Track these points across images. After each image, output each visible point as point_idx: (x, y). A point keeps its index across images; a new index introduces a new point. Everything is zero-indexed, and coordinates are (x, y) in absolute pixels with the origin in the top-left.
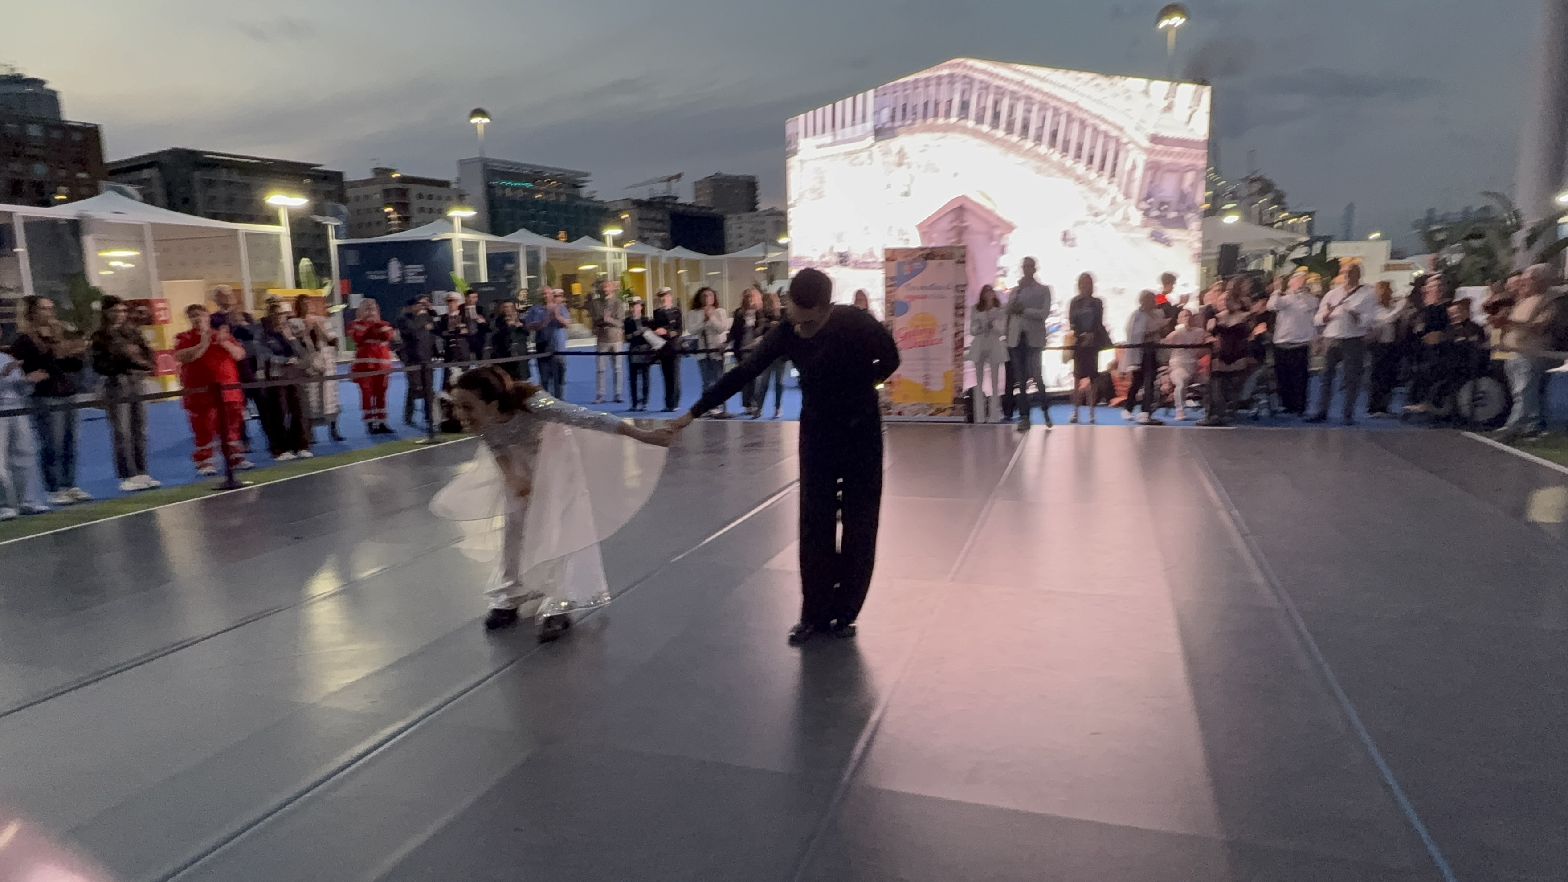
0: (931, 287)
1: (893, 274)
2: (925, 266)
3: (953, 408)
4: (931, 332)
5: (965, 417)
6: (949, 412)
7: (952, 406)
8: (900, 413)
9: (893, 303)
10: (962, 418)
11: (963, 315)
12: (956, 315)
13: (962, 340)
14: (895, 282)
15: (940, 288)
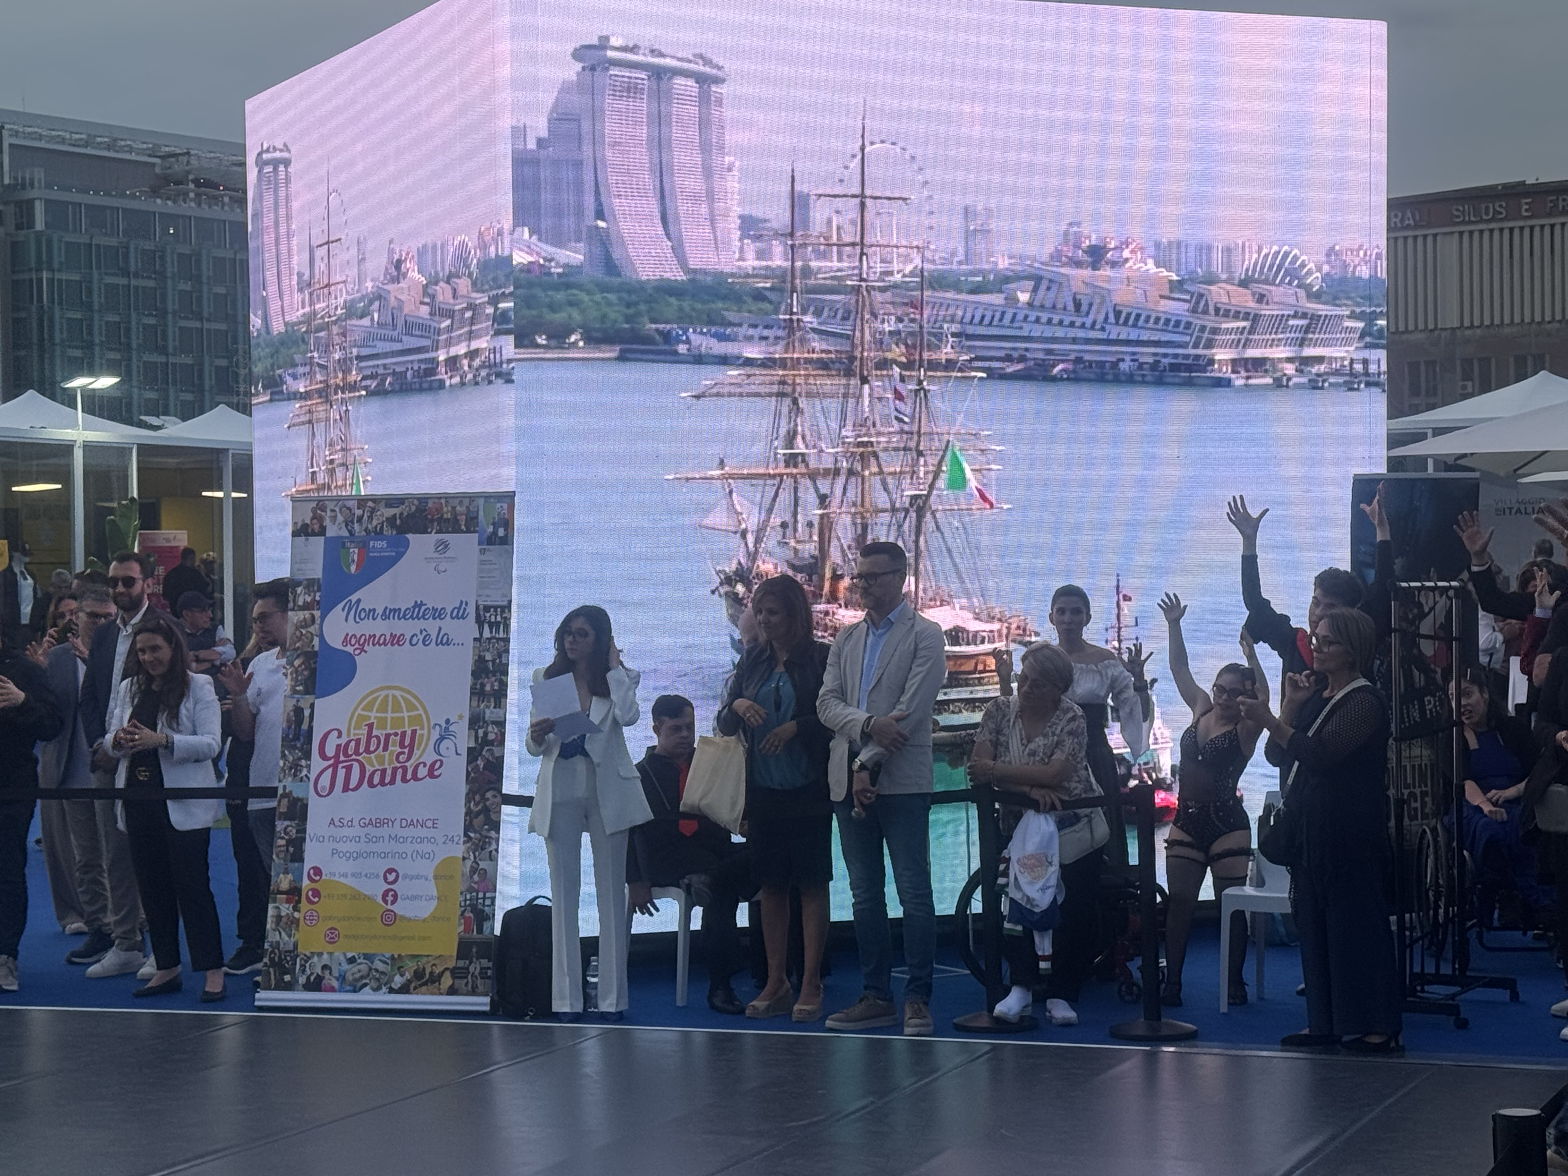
0: (418, 611)
1: (316, 570)
2: (400, 549)
3: (456, 973)
4: (409, 744)
5: (487, 1000)
6: (447, 981)
7: (461, 963)
8: (315, 985)
9: (310, 656)
10: (482, 1003)
11: (500, 695)
12: (478, 693)
13: (496, 768)
14: (318, 598)
15: (438, 614)
